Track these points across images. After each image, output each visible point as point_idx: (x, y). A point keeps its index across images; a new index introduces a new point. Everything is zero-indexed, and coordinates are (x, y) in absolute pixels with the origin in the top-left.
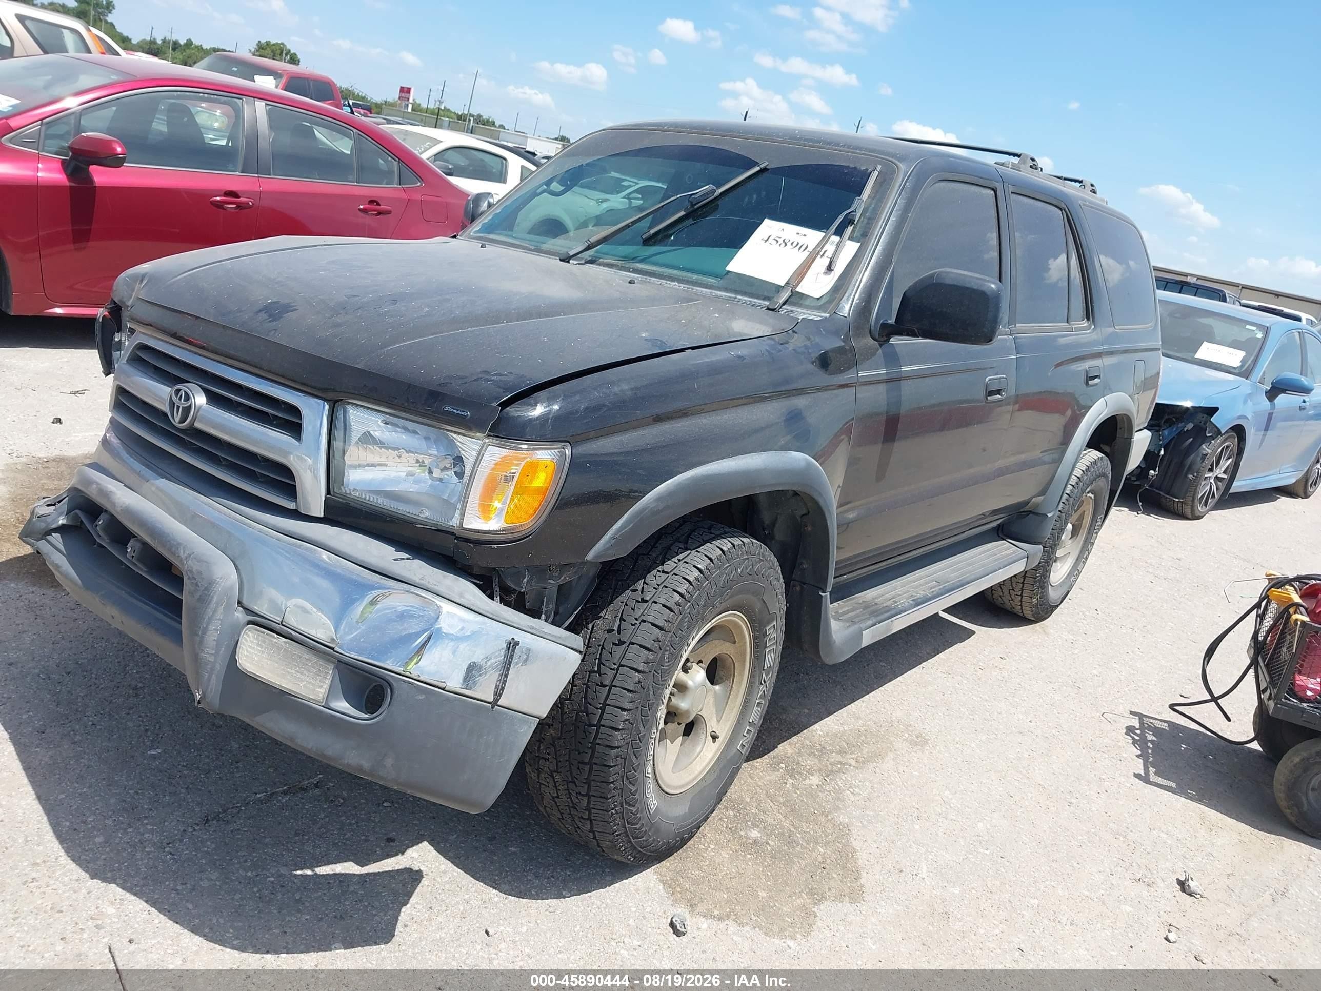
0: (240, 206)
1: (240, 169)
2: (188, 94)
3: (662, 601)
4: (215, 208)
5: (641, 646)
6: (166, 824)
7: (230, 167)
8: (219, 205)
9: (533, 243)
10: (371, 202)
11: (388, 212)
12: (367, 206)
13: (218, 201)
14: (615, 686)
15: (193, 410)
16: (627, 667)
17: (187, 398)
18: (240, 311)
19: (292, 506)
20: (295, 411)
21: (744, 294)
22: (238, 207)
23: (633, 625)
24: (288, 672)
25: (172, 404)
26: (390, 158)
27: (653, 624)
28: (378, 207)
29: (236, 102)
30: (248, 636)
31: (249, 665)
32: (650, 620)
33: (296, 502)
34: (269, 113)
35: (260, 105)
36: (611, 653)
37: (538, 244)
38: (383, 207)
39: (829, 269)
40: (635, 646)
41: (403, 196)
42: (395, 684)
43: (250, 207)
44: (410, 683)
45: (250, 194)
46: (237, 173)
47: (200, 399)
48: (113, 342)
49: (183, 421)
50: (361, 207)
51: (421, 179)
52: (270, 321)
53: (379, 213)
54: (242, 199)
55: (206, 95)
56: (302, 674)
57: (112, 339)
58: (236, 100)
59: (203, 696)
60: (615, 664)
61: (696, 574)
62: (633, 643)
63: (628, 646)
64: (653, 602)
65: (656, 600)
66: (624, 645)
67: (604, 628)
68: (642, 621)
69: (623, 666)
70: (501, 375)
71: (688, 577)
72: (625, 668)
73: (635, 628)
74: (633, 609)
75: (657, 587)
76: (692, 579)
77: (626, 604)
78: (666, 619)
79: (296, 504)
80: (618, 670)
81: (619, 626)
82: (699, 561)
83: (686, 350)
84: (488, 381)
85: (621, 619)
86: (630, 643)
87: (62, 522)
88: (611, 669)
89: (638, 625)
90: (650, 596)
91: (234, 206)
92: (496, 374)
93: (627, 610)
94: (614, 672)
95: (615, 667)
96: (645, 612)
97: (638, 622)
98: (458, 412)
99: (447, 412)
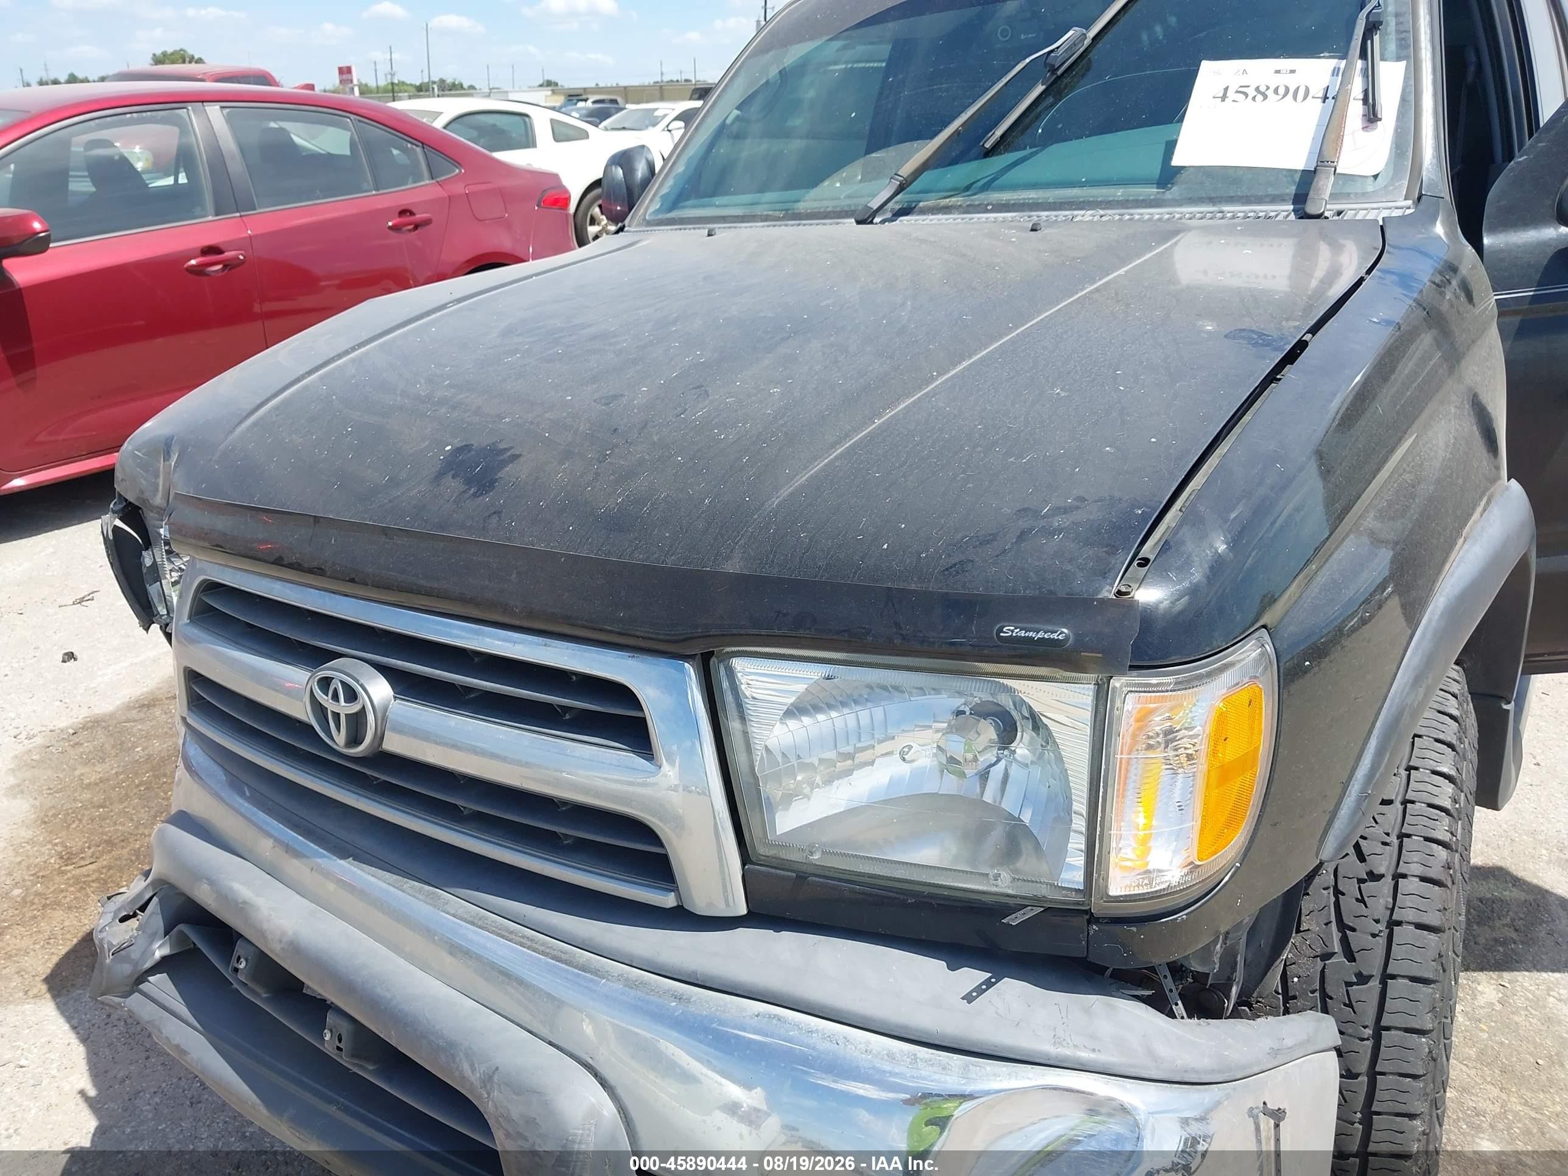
0: (228, 265)
1: (213, 212)
2: (109, 119)
3: (1415, 869)
4: (196, 277)
5: (1414, 979)
7: (198, 211)
8: (198, 271)
9: (778, 206)
10: (403, 212)
11: (427, 222)
12: (398, 220)
13: (193, 266)
15: (371, 718)
17: (352, 696)
18: (394, 482)
19: (669, 901)
20: (623, 694)
21: (1231, 200)
22: (225, 266)
23: (1374, 936)
25: (320, 710)
26: (409, 145)
27: (1420, 926)
28: (412, 218)
29: (178, 115)
32: (1411, 919)
33: (676, 890)
34: (229, 119)
35: (214, 111)
36: (1350, 1005)
37: (788, 206)
38: (419, 216)
39: (1372, 117)
40: (1400, 980)
41: (440, 193)
43: (243, 262)
45: (236, 245)
46: (210, 218)
47: (379, 690)
48: (144, 571)
49: (355, 739)
50: (390, 224)
51: (458, 163)
52: (475, 495)
53: (416, 227)
54: (228, 254)
55: (135, 115)
57: (140, 565)
58: (177, 111)
61: (1449, 788)
62: (1393, 977)
63: (1384, 983)
64: (1398, 876)
65: (1402, 869)
66: (1370, 984)
67: (1309, 952)
68: (1392, 924)
69: (1388, 1029)
70: (1066, 510)
71: (1437, 801)
72: (1393, 1032)
73: (1382, 941)
74: (1361, 900)
75: (1387, 840)
76: (1447, 804)
77: (1338, 892)
78: (1441, 907)
79: (679, 897)
80: (1377, 1038)
81: (1345, 942)
82: (1435, 755)
83: (1308, 337)
84: (1051, 533)
85: (1342, 926)
86: (1386, 977)
87: (160, 950)
88: (1362, 1040)
89: (1385, 934)
90: (1385, 863)
91: (219, 267)
92: (1057, 511)
93: (1349, 904)
94: (1369, 1044)
95: (1369, 1032)
96: (1391, 900)
97: (1382, 927)
98: (1040, 635)
99: (1011, 640)
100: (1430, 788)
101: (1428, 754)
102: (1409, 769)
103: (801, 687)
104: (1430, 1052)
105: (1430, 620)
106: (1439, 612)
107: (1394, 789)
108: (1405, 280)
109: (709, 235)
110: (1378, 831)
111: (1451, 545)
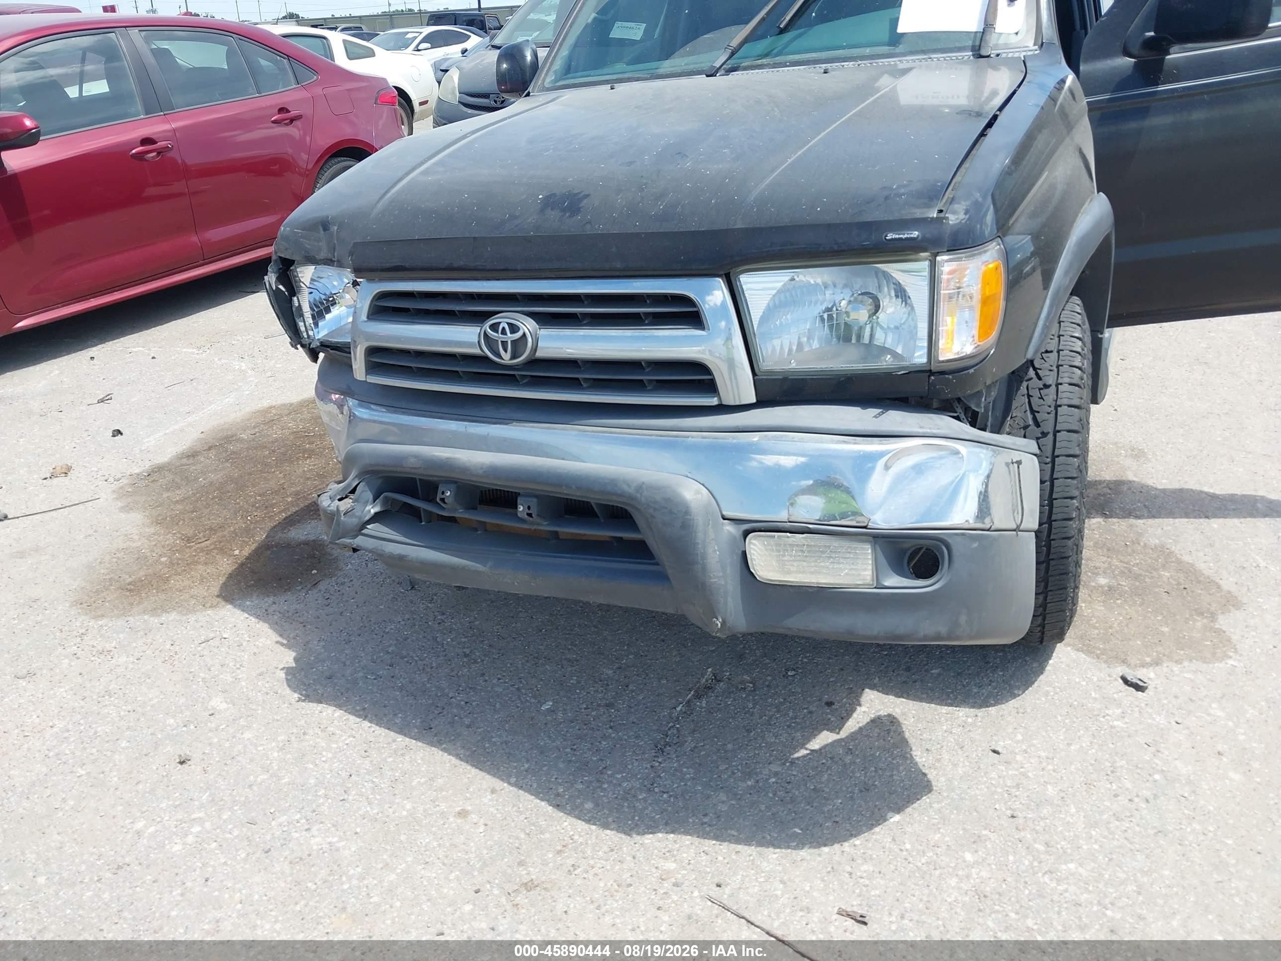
0: (161, 152)
1: (144, 112)
3: (1067, 380)
5: (1069, 431)
6: (630, 767)
7: (133, 111)
8: (140, 156)
10: (282, 110)
11: (298, 117)
12: (278, 116)
13: (136, 154)
14: (1057, 479)
15: (530, 340)
16: (1062, 455)
17: (515, 329)
18: (514, 217)
19: (714, 401)
20: (685, 300)
22: (159, 153)
24: (822, 566)
25: (492, 343)
26: (279, 58)
27: (1070, 406)
28: (288, 115)
29: (109, 37)
30: (754, 545)
31: (771, 574)
33: (718, 396)
35: (134, 34)
38: (293, 113)
40: (1062, 432)
41: (305, 94)
42: (950, 541)
43: (170, 150)
44: (963, 534)
45: (164, 136)
46: (143, 117)
48: (294, 310)
49: (517, 355)
50: (273, 118)
51: (315, 71)
53: (292, 121)
54: (160, 144)
56: (839, 563)
57: (291, 306)
58: (108, 34)
59: (724, 623)
60: (1047, 457)
61: (1080, 343)
62: (1059, 431)
63: (1055, 436)
64: (1058, 385)
65: (1060, 381)
66: (1049, 436)
67: (1018, 426)
68: (1057, 406)
69: (1058, 456)
70: (904, 186)
71: (1074, 349)
72: (1061, 458)
73: (1053, 415)
74: (1041, 398)
75: (1052, 368)
76: (1079, 350)
77: (1029, 396)
78: (1079, 396)
79: (720, 399)
80: (1053, 462)
81: (1035, 419)
82: (1072, 330)
83: (998, 113)
84: (900, 195)
85: (1033, 412)
86: (1056, 432)
87: (373, 509)
88: (1046, 464)
89: (1054, 412)
90: (1051, 379)
91: (154, 154)
92: (899, 187)
93: (1035, 401)
94: (1050, 465)
95: (1049, 460)
96: (1055, 397)
97: (1052, 408)
98: (906, 236)
99: (892, 240)
100: (1070, 343)
101: (1068, 329)
102: (1059, 336)
103: (779, 285)
104: (1079, 466)
105: (1069, 247)
106: (1072, 245)
107: (1052, 345)
108: (1041, 86)
109: (612, 89)
110: (1047, 365)
111: (1077, 215)
